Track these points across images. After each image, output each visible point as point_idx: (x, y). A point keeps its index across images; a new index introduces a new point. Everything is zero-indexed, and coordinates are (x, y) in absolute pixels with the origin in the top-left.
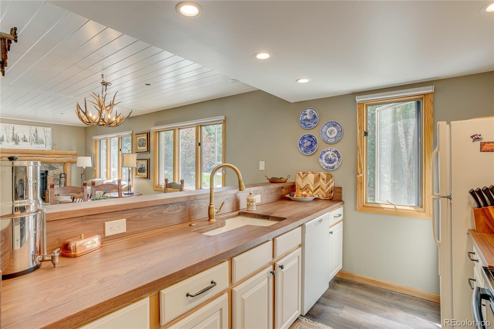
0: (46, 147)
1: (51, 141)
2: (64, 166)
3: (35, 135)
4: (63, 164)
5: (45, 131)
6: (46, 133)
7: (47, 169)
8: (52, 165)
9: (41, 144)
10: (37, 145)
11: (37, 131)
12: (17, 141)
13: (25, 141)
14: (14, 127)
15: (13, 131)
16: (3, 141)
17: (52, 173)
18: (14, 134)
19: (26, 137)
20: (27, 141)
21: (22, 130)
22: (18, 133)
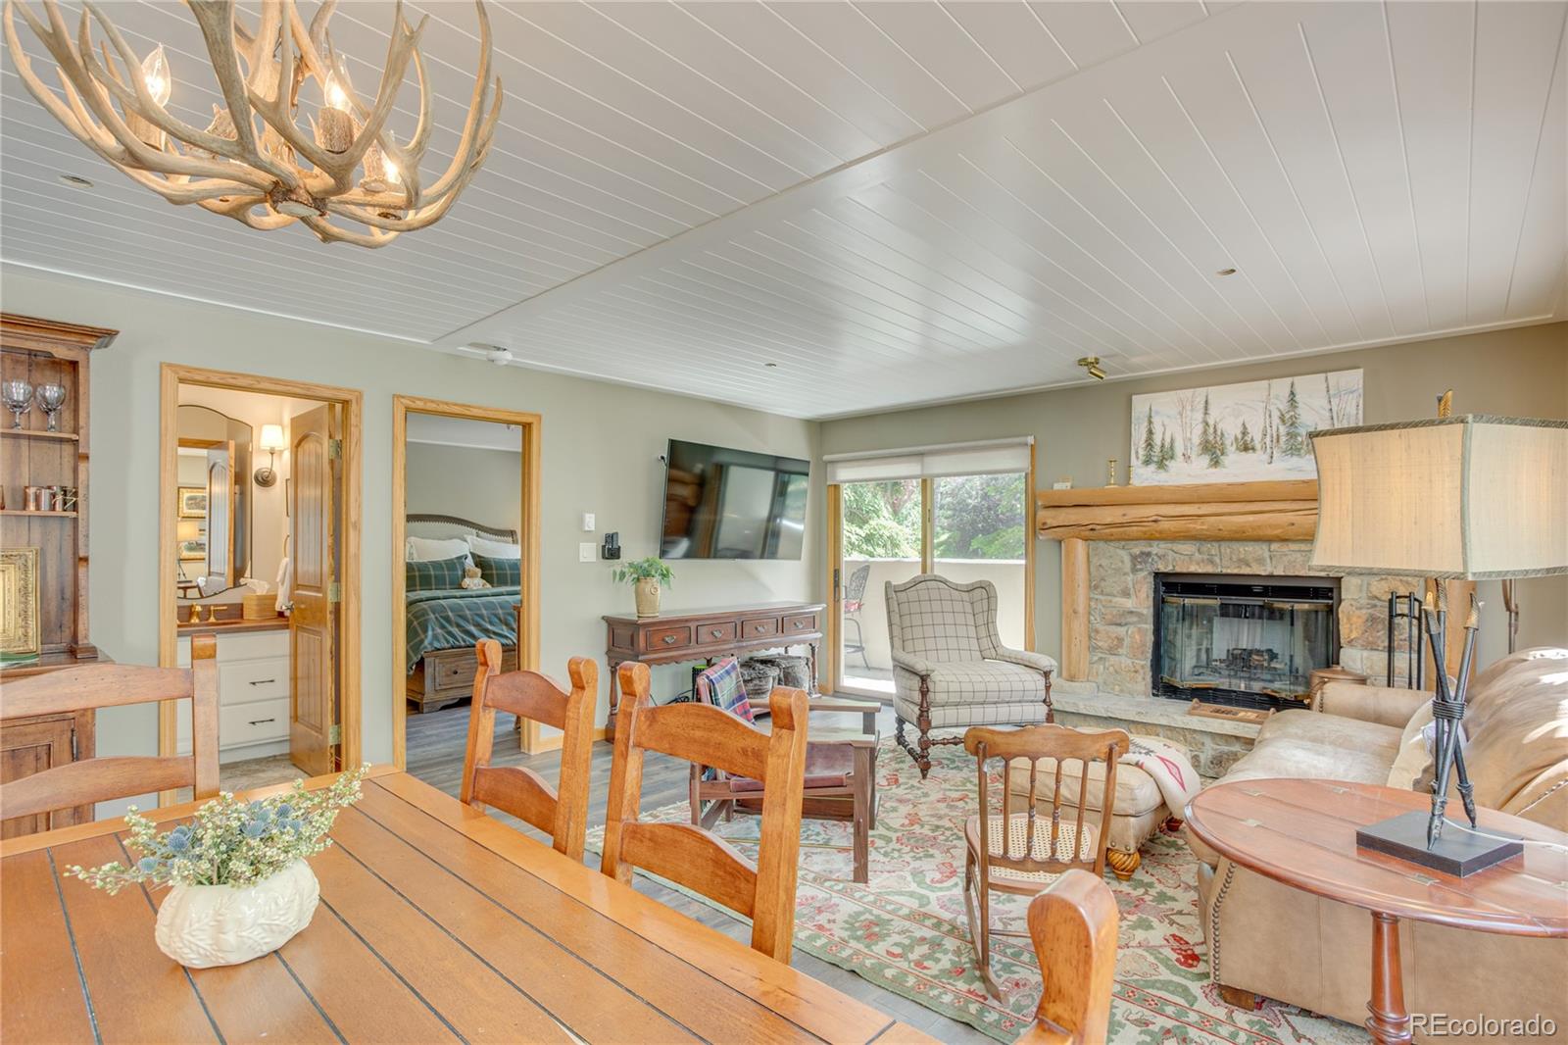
3: (1287, 416)
5: (1331, 392)
6: (1335, 402)
10: (1295, 461)
11: (1297, 398)
12: (1219, 452)
13: (1246, 448)
14: (1210, 397)
15: (1206, 414)
16: (1172, 458)
17: (1361, 591)
18: (1207, 424)
19: (1249, 430)
20: (1253, 449)
21: (1237, 404)
22: (1221, 420)
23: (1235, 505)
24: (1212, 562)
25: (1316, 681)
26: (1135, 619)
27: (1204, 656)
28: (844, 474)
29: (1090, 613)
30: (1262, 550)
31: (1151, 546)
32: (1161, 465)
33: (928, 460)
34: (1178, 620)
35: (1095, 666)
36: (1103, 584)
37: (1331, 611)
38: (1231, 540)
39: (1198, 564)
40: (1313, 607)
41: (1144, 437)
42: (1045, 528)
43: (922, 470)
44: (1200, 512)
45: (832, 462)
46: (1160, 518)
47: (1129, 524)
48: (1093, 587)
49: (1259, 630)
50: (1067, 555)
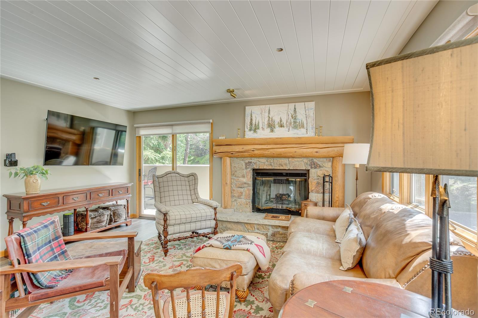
0: (307, 132)
1: (314, 122)
2: (332, 163)
3: (294, 116)
4: (332, 159)
5: (306, 109)
6: (307, 112)
7: (309, 168)
8: (315, 160)
9: (300, 128)
10: (296, 131)
11: (296, 110)
12: (273, 127)
13: (282, 126)
14: (270, 108)
15: (269, 114)
16: (258, 129)
17: (315, 174)
18: (269, 118)
19: (282, 120)
20: (284, 126)
21: (278, 111)
22: (274, 116)
23: (278, 145)
24: (271, 165)
25: (303, 205)
26: (246, 185)
27: (268, 197)
28: (143, 132)
29: (231, 184)
30: (285, 161)
31: (252, 159)
32: (255, 131)
33: (175, 127)
34: (260, 185)
35: (233, 203)
36: (236, 173)
37: (306, 181)
38: (277, 157)
39: (267, 166)
40: (301, 180)
41: (249, 121)
42: (216, 153)
43: (172, 131)
44: (267, 148)
45: (138, 127)
46: (255, 150)
47: (245, 152)
48: (232, 174)
49: (285, 188)
50: (224, 163)
